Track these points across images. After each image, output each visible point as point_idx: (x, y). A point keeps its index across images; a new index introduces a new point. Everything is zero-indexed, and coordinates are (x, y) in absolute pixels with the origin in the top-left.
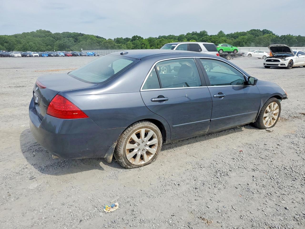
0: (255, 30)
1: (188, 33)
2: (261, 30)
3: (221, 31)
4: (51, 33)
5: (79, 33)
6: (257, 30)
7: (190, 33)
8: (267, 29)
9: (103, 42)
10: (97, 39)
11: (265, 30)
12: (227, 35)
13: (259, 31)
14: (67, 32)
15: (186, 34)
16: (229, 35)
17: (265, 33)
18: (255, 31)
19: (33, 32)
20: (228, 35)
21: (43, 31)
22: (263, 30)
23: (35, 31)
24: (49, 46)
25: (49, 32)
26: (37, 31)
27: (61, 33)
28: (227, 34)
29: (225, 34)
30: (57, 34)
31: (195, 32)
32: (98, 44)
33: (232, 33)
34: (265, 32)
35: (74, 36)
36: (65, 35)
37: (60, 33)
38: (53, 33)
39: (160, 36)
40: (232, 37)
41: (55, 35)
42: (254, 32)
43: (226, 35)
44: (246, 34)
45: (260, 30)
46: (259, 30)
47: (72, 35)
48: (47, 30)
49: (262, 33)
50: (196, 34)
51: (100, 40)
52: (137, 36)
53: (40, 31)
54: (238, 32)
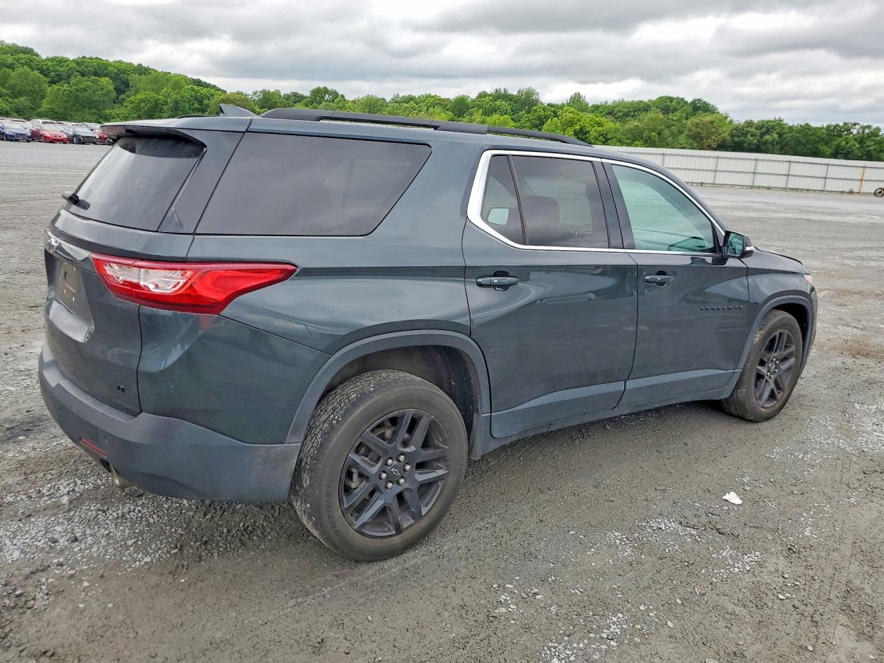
0: (672, 98)
1: (481, 91)
2: (689, 99)
3: (576, 94)
5: (136, 64)
6: (678, 98)
7: (489, 92)
8: (704, 100)
9: (214, 100)
10: (196, 88)
11: (699, 100)
12: (593, 106)
14: (94, 57)
15: (473, 96)
18: (672, 101)
20: (596, 108)
21: (9, 47)
22: (694, 101)
24: (22, 99)
27: (73, 60)
28: (594, 103)
29: (587, 105)
31: (503, 92)
32: (197, 105)
33: (606, 102)
34: (699, 107)
35: (116, 71)
36: (86, 67)
37: (66, 60)
38: (44, 57)
39: (398, 95)
40: (609, 114)
43: (590, 106)
44: (648, 106)
45: (686, 100)
46: (683, 99)
47: (110, 68)
50: (505, 96)
51: (205, 91)
52: (325, 88)
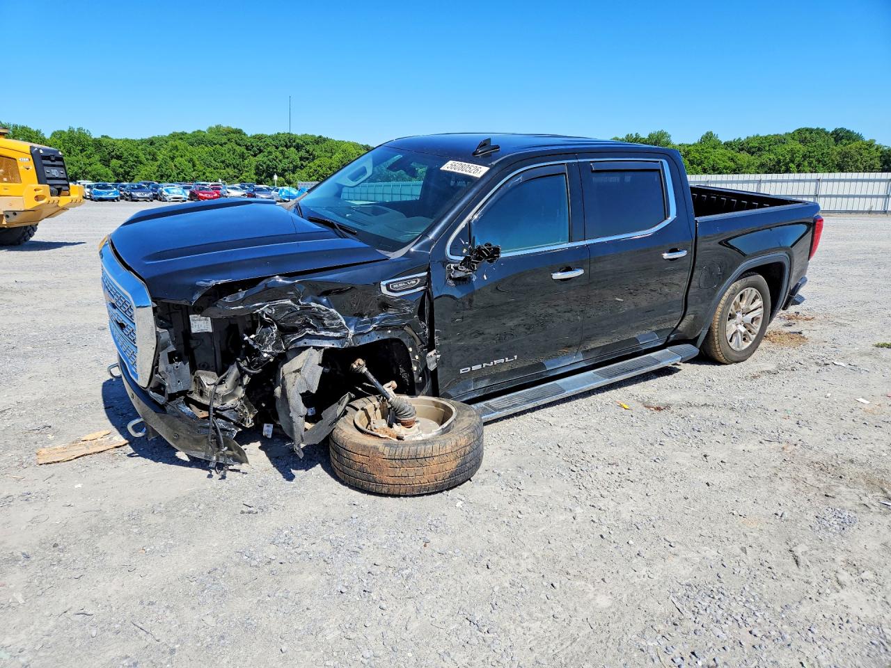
4: (245, 134)
13: (823, 135)
16: (731, 144)
17: (842, 138)
19: (199, 131)
23: (204, 128)
25: (239, 132)
26: (210, 128)
30: (260, 138)
41: (252, 140)
42: (807, 135)
48: (234, 127)
49: (833, 140)
53: (218, 130)
54: (758, 136)
